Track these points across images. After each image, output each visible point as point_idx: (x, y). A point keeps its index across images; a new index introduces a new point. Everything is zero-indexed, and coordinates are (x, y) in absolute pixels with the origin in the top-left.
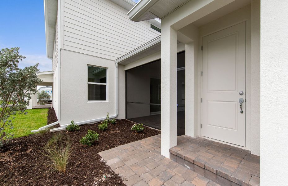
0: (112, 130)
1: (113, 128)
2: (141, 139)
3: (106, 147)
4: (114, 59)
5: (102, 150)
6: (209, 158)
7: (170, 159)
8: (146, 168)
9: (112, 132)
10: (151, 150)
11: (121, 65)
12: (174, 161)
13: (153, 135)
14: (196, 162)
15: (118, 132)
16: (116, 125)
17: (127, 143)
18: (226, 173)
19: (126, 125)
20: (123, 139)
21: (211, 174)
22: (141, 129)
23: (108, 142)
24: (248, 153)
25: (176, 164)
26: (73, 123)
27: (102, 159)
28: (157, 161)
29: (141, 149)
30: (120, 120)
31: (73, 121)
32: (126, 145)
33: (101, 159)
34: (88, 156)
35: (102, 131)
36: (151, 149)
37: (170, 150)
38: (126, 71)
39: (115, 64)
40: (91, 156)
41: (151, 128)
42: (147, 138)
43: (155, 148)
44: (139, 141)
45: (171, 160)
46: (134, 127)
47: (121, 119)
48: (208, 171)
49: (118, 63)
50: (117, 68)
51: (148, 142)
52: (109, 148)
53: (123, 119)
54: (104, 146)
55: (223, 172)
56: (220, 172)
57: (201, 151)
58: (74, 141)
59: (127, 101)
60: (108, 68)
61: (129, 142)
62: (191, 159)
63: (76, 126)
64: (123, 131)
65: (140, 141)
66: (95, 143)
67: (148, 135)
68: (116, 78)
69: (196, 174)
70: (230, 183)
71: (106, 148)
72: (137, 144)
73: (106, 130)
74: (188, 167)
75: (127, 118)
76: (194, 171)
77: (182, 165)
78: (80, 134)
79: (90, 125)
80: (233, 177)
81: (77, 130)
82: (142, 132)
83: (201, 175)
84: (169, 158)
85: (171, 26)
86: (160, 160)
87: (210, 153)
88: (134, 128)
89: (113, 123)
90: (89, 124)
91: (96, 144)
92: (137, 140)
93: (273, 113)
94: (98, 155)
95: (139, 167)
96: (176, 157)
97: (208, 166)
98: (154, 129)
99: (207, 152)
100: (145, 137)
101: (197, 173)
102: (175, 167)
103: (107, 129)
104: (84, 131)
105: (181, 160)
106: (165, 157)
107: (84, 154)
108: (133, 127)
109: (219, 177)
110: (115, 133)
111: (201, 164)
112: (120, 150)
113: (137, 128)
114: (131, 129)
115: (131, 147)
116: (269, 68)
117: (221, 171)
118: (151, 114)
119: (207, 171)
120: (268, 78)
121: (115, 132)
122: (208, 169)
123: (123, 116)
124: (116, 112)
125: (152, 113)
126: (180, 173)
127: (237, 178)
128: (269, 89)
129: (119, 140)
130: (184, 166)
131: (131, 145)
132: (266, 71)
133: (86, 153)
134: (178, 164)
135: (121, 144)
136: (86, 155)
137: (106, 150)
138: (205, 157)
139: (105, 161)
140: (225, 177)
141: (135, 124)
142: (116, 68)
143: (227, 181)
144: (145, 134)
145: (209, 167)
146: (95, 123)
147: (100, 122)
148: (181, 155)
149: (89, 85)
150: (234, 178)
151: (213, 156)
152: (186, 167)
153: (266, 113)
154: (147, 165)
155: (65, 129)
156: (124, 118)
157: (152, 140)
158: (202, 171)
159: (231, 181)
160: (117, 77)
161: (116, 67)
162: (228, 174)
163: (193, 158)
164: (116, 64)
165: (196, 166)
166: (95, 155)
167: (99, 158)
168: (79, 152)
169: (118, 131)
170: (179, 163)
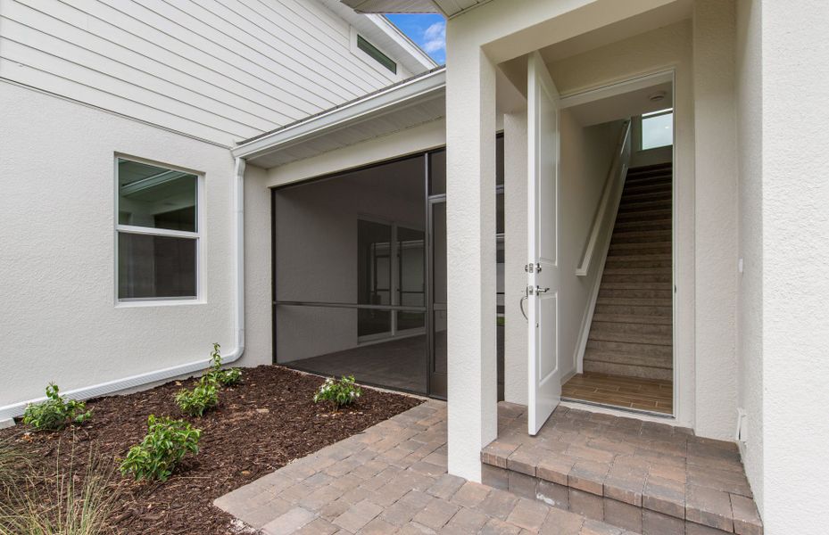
0: (237, 410)
1: (237, 400)
2: (358, 429)
3: (237, 474)
4: (229, 141)
5: (223, 490)
6: (605, 464)
7: (483, 483)
8: (419, 526)
9: (236, 417)
10: (411, 464)
11: (255, 166)
12: (498, 487)
13: (395, 414)
14: (576, 482)
15: (265, 415)
16: (245, 388)
17: (312, 449)
18: (671, 500)
19: (283, 388)
20: (293, 436)
21: (626, 509)
22: (352, 393)
23: (237, 453)
24: (689, 436)
25: (507, 497)
26: (55, 397)
27: (240, 524)
28: (444, 497)
29: (373, 463)
30: (253, 369)
31: (56, 388)
32: (310, 457)
33: (232, 526)
34: (170, 522)
35: (195, 416)
36: (407, 460)
37: (483, 455)
38: (275, 191)
39: (232, 161)
40: (185, 518)
41: (377, 389)
42: (379, 424)
43: (420, 455)
44: (353, 439)
45: (488, 488)
46: (328, 388)
47: (256, 366)
48: (615, 504)
49: (244, 159)
50: (239, 174)
51: (386, 438)
52: (250, 479)
53: (263, 366)
54: (225, 471)
55: (660, 498)
56: (652, 498)
57: (575, 445)
58: (75, 468)
59: (279, 298)
60: (203, 174)
61: (319, 445)
62: (559, 474)
63: (71, 407)
64: (280, 407)
65: (356, 436)
66: (181, 467)
67: (377, 415)
68: (236, 214)
69: (578, 517)
70: (681, 525)
71: (238, 481)
72: (352, 449)
73: (211, 410)
74: (549, 501)
75: (279, 361)
76: (569, 508)
77: (527, 496)
78: (95, 436)
79: (131, 397)
80: (691, 507)
81: (78, 424)
82: (351, 405)
83: (593, 518)
84: (480, 482)
85: (484, 48)
86: (454, 494)
87: (602, 449)
88: (327, 393)
89: (231, 384)
90: (124, 394)
91: (187, 469)
92: (348, 437)
93: (796, 317)
94: (214, 511)
95: (394, 529)
96: (505, 475)
97: (615, 487)
98: (387, 391)
99: (592, 447)
100: (368, 424)
101: (579, 514)
102: (510, 507)
103: (215, 409)
104: (108, 423)
105: (525, 480)
106: (466, 481)
107: (148, 516)
108: (323, 391)
109: (649, 515)
110: (253, 418)
111: (594, 483)
112: (300, 479)
113: (336, 395)
114: (316, 398)
115: (332, 461)
116: (785, 197)
117: (654, 496)
118: (359, 343)
119: (610, 504)
120: (783, 223)
121: (250, 413)
122: (615, 495)
123: (261, 356)
124: (237, 340)
125: (364, 338)
126: (531, 524)
127: (701, 510)
128: (784, 253)
129: (281, 444)
130: (535, 498)
131: (332, 456)
132: (778, 204)
133: (155, 510)
134: (512, 495)
135: (293, 456)
136: (162, 519)
137: (240, 486)
138: (592, 461)
139: (253, 530)
140: (669, 513)
141: (328, 380)
142: (236, 177)
143: (672, 521)
144: (366, 411)
145: (617, 491)
146: (152, 387)
147: (173, 383)
148: (525, 466)
149: (122, 236)
150: (695, 509)
151: (611, 456)
152: (543, 501)
153: (777, 320)
154: (418, 517)
155: (14, 424)
156: (269, 362)
157: (398, 429)
158: (597, 504)
159: (685, 520)
160: (242, 209)
161: (236, 171)
162: (675, 501)
163: (565, 471)
164: (238, 160)
165: (575, 493)
166: (203, 513)
167: (224, 523)
168: (123, 510)
169: (260, 411)
170: (516, 493)
